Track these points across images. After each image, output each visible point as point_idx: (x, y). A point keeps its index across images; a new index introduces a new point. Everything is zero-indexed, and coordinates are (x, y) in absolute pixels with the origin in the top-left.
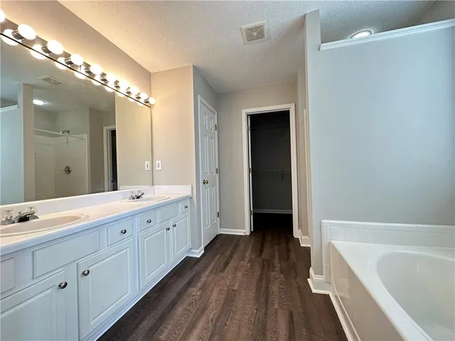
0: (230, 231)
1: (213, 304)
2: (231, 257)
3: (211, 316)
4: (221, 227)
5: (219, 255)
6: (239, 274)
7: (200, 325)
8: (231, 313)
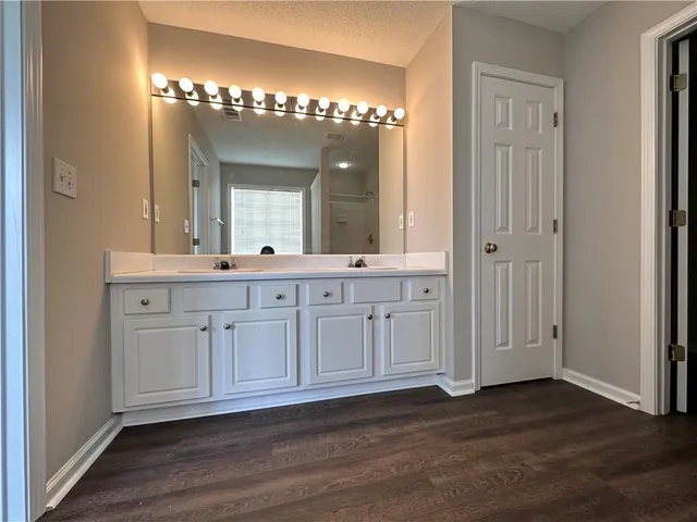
0: (612, 392)
1: (368, 470)
2: (516, 429)
3: (339, 481)
4: (564, 365)
5: (494, 413)
6: (483, 467)
7: (317, 477)
8: (368, 506)
